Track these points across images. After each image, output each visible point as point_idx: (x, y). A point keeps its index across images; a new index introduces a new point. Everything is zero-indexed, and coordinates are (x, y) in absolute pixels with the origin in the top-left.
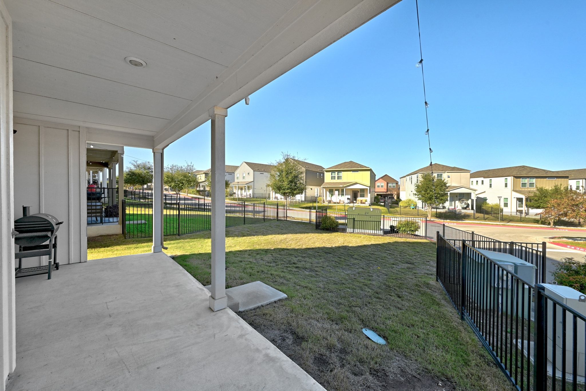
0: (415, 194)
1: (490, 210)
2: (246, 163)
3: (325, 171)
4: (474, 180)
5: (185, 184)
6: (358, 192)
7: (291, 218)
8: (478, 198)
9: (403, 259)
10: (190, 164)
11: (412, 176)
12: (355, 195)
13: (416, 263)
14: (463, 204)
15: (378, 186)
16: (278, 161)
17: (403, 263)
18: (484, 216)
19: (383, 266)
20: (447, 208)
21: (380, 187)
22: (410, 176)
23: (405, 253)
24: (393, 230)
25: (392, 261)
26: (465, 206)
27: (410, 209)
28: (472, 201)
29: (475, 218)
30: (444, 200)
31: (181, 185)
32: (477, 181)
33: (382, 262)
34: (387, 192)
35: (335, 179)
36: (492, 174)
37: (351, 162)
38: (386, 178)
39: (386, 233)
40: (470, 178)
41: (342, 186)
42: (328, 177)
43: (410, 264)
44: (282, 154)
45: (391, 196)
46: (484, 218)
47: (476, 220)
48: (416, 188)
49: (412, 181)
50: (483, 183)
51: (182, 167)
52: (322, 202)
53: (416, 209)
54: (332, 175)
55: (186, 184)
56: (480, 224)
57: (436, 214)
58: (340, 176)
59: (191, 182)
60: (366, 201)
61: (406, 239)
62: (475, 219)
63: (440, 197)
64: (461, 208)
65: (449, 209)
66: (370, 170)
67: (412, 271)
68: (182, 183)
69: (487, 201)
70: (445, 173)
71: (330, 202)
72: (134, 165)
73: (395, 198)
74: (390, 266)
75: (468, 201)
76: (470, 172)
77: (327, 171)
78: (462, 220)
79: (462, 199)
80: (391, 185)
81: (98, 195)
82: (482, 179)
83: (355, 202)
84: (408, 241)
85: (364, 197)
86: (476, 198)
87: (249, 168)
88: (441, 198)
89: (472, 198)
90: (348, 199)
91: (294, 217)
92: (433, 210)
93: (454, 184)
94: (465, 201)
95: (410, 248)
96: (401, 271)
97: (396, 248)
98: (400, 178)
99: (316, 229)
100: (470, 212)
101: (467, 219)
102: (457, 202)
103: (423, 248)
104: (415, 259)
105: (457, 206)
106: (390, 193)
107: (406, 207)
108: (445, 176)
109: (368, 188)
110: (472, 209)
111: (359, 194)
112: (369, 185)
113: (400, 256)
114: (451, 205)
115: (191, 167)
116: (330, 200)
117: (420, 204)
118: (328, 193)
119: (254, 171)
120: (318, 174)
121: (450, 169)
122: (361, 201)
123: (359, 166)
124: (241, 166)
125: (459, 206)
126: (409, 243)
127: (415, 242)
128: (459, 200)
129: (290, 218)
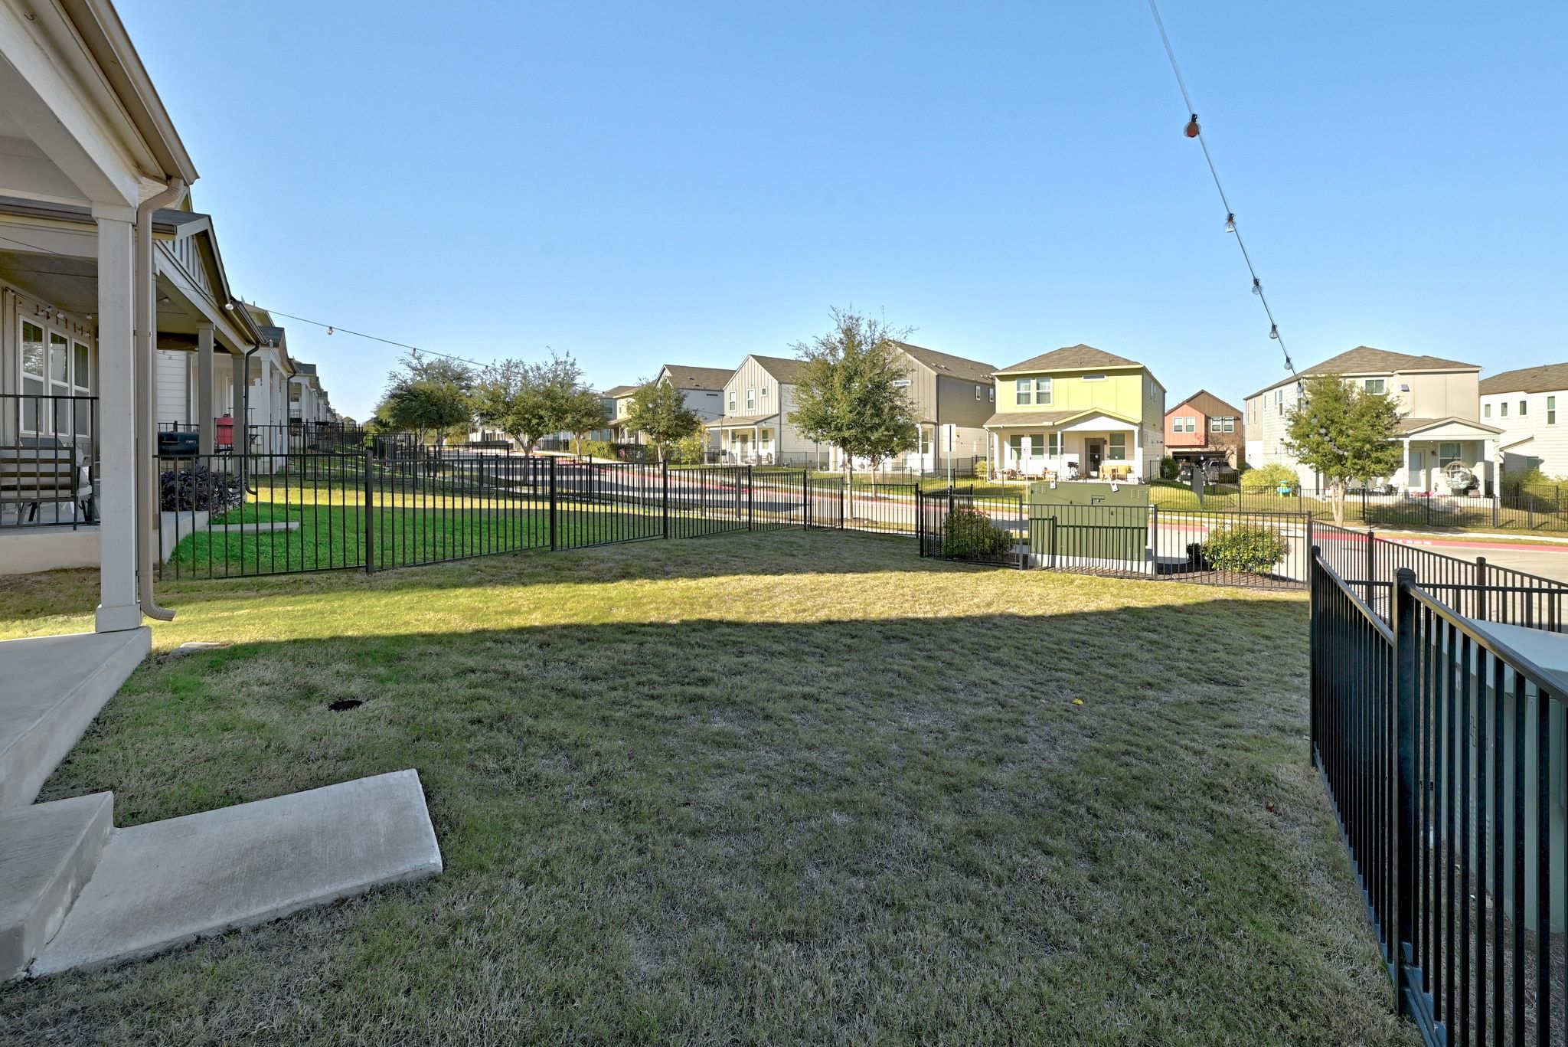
0: (1289, 445)
1: (1550, 496)
2: (758, 359)
3: (997, 376)
4: (1495, 400)
5: (546, 419)
6: (1105, 442)
7: (866, 522)
8: (1508, 457)
9: (1199, 666)
10: (563, 358)
11: (1281, 391)
12: (1095, 450)
13: (1248, 680)
14: (1455, 479)
15: (1178, 429)
16: (823, 337)
17: (1193, 681)
18: (1530, 517)
19: (1099, 694)
20: (1401, 490)
21: (1184, 429)
22: (1275, 390)
23: (1215, 642)
24: (1197, 561)
25: (1149, 673)
26: (1463, 485)
27: (1277, 499)
28: (1489, 467)
29: (1499, 526)
30: (1387, 463)
31: (534, 421)
32: (1505, 405)
33: (1102, 678)
34: (1206, 445)
35: (1029, 402)
36: (1554, 378)
37: (1082, 347)
38: (1200, 400)
39: (1166, 568)
40: (1480, 395)
41: (1051, 424)
42: (1006, 396)
43: (1224, 683)
44: (833, 314)
45: (1220, 459)
46: (1530, 523)
47: (1503, 531)
48: (1292, 423)
49: (1281, 404)
50: (1524, 411)
51: (538, 369)
52: (987, 475)
53: (1294, 495)
54: (1018, 389)
55: (549, 420)
56: (1516, 543)
57: (1364, 513)
58: (1045, 393)
59: (566, 412)
60: (1130, 471)
61: (1234, 590)
62: (1501, 527)
63: (1372, 450)
64: (1449, 492)
65: (1406, 494)
66: (1142, 371)
67: (1220, 714)
68: (541, 417)
69: (1542, 468)
70: (1392, 376)
71: (1013, 475)
72: (414, 369)
73: (1233, 462)
74: (1133, 692)
75: (1473, 466)
76: (1477, 372)
77: (1003, 378)
78: (1456, 531)
79: (1453, 460)
80: (1220, 423)
81: (190, 442)
82: (1522, 396)
83: (1094, 474)
84: (1242, 598)
85: (1122, 457)
86: (1502, 461)
87: (767, 373)
88: (1374, 455)
89: (1487, 458)
90: (1071, 465)
91: (874, 519)
92: (1349, 498)
93: (1422, 414)
94: (1461, 469)
95: (1240, 621)
96: (1171, 715)
97: (1186, 622)
98: (1246, 399)
99: (922, 555)
100: (1479, 503)
101: (1473, 526)
102: (1436, 472)
103: (1291, 621)
104: (1248, 663)
105: (1437, 485)
106: (1214, 449)
107: (1262, 490)
108: (1392, 386)
109: (1136, 429)
110: (1489, 493)
111: (1107, 450)
112: (1138, 418)
113: (1192, 651)
114: (1414, 482)
115: (568, 367)
116: (1015, 469)
117: (1307, 477)
118: (1007, 447)
119: (780, 383)
120: (978, 388)
121: (1411, 363)
122: (1114, 471)
123: (1105, 360)
124: (740, 368)
125: (1441, 485)
126: (1246, 603)
127: (1268, 601)
128: (1443, 464)
129: (862, 524)
